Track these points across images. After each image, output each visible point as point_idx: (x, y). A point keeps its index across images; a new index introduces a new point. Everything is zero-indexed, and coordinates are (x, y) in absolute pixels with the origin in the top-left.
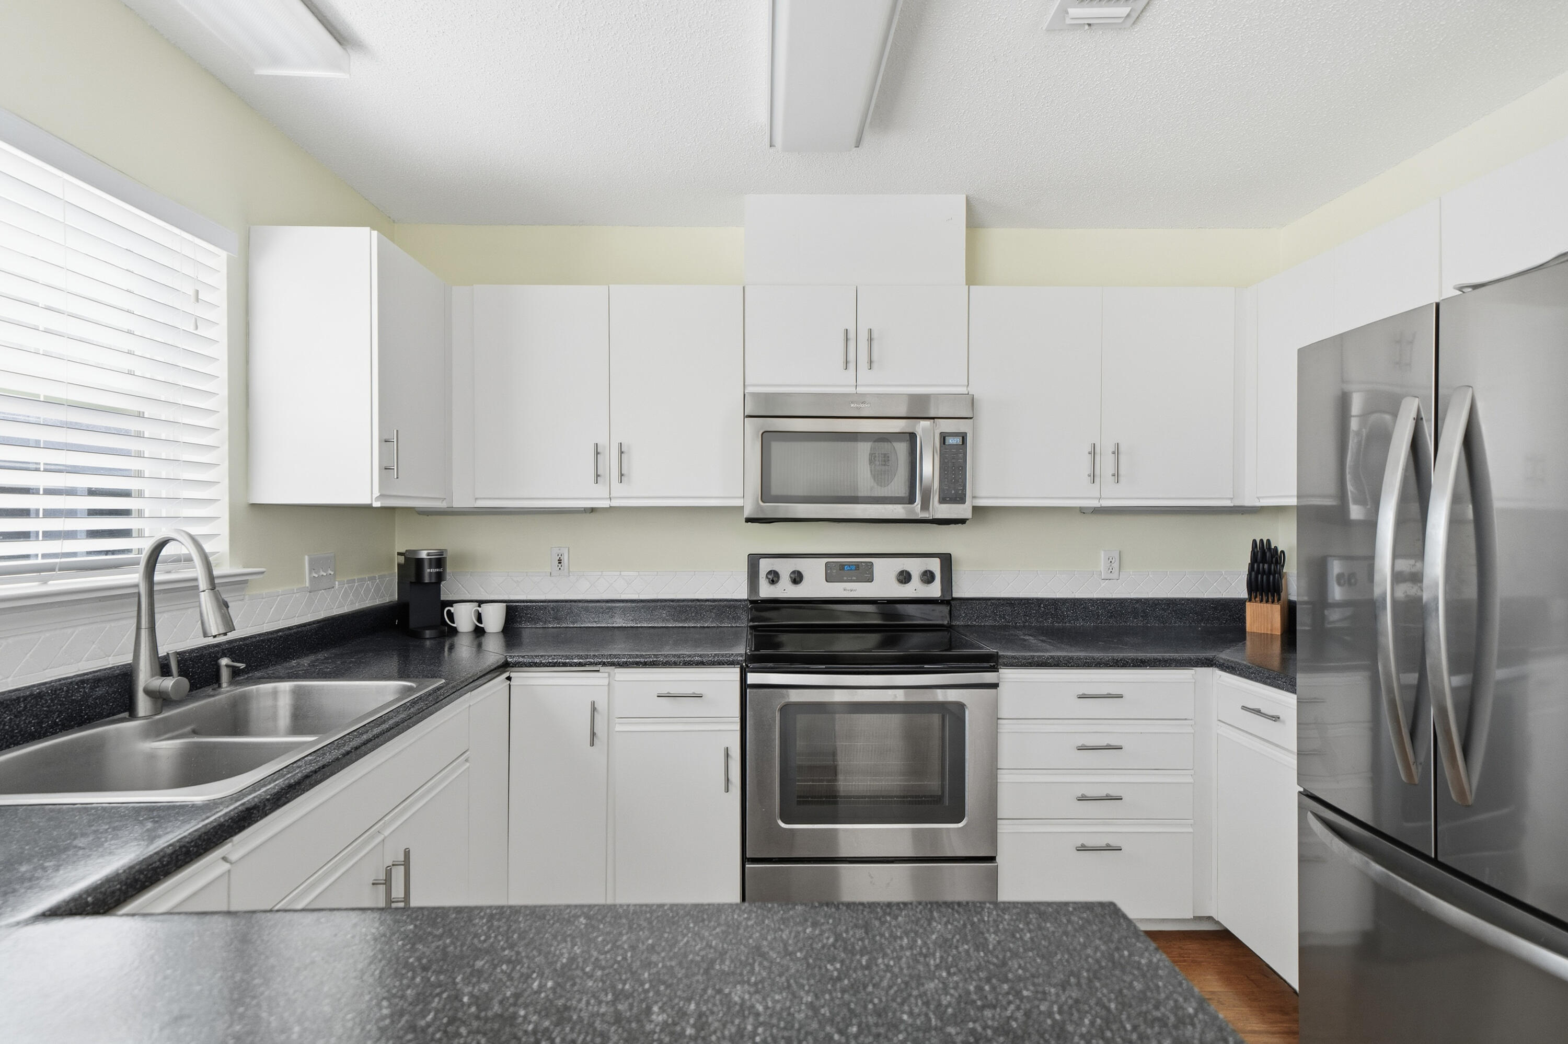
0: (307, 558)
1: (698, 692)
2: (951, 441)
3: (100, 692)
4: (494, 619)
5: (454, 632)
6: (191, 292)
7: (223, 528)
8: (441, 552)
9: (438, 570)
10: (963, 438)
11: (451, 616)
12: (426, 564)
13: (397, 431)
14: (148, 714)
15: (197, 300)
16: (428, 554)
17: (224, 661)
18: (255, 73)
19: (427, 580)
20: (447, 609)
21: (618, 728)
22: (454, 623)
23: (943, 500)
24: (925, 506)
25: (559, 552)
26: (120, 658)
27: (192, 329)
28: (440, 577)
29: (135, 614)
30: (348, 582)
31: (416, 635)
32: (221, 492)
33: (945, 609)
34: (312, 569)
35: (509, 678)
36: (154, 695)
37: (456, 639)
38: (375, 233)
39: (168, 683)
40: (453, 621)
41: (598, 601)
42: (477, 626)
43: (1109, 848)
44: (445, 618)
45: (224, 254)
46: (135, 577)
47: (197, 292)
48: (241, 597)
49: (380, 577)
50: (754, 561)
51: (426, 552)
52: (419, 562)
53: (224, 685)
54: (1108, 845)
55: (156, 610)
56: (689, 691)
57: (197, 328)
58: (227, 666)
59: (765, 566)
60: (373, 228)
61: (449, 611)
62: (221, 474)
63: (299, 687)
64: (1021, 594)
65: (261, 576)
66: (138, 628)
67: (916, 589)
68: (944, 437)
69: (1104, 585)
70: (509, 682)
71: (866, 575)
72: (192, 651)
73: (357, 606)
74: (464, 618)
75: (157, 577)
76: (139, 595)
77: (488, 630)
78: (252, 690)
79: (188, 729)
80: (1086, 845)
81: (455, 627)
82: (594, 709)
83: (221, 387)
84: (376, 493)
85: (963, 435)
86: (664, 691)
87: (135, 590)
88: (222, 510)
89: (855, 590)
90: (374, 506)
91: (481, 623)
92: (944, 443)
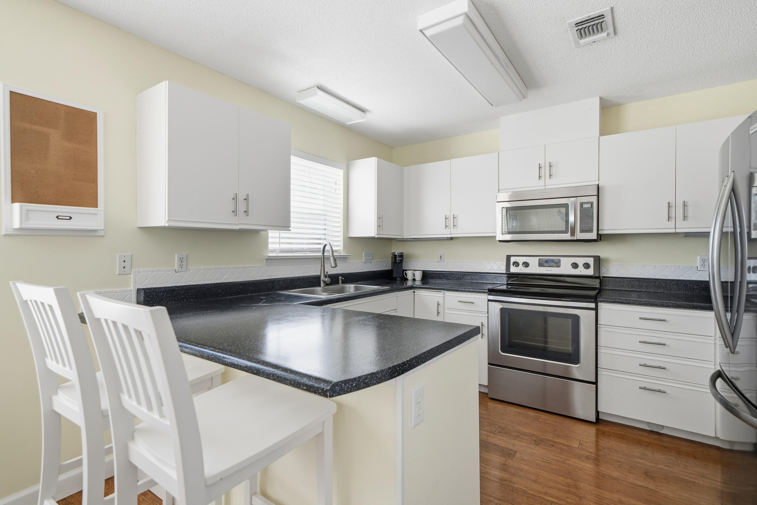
0: (364, 253)
1: (472, 301)
2: (585, 206)
3: (314, 280)
4: (418, 276)
5: (407, 279)
6: (335, 182)
7: (341, 243)
8: (402, 253)
9: (400, 259)
10: (592, 204)
11: (406, 274)
12: (397, 256)
13: (382, 215)
14: (323, 286)
15: (336, 184)
16: (398, 253)
17: (340, 277)
18: (347, 124)
19: (398, 262)
20: (405, 272)
21: (447, 311)
22: (407, 277)
23: (582, 231)
24: (573, 234)
25: (441, 254)
26: (318, 273)
27: (335, 192)
28: (401, 261)
29: (321, 262)
30: (376, 261)
31: (395, 279)
32: (341, 234)
33: (598, 281)
34: (365, 257)
35: (414, 292)
36: (324, 282)
37: (407, 281)
38: (376, 158)
39: (326, 279)
40: (406, 276)
41: (453, 272)
42: (413, 278)
43: (659, 391)
44: (404, 276)
45: (342, 171)
46: (321, 254)
47: (336, 182)
48: (346, 262)
49: (387, 261)
50: (508, 258)
51: (397, 253)
52: (395, 256)
53: (340, 284)
54: (660, 390)
55: (325, 263)
56: (470, 301)
57: (336, 191)
58: (341, 279)
59: (513, 259)
60: (376, 157)
61: (405, 273)
62: (341, 229)
63: (356, 286)
64: (645, 276)
65: (350, 256)
66: (321, 266)
67: (581, 271)
68: (582, 204)
69: (699, 273)
70: (414, 293)
71: (557, 264)
72: (334, 274)
73: (379, 269)
74: (410, 275)
75: (325, 254)
76: (321, 258)
77: (416, 279)
78: (345, 286)
79: (331, 292)
80: (646, 387)
81: (407, 278)
82: (438, 304)
83: (341, 206)
84: (376, 233)
85: (591, 203)
86: (461, 300)
87: (321, 257)
88: (341, 239)
89: (552, 271)
90: (376, 237)
91: (414, 277)
92: (582, 207)
